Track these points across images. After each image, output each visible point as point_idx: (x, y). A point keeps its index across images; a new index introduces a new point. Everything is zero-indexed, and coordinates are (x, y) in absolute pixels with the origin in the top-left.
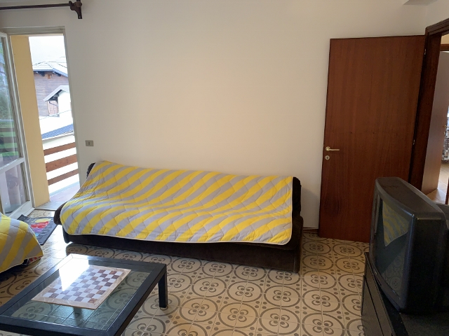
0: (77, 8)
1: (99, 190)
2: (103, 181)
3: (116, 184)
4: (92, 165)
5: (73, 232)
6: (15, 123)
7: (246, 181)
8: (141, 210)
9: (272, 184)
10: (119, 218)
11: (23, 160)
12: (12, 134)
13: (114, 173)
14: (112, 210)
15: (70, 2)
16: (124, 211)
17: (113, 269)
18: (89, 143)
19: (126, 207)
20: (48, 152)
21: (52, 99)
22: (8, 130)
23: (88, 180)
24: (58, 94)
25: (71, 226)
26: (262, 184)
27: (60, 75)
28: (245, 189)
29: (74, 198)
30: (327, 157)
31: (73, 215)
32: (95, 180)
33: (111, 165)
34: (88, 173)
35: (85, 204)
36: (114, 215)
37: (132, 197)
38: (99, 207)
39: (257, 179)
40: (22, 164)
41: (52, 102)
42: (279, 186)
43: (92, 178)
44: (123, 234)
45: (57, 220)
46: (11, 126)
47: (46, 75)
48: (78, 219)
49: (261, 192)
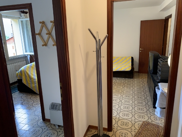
7: (119, 58)
9: (126, 59)
26: (123, 59)
28: (119, 60)
30: (140, 51)
39: (122, 58)
42: (128, 59)
49: (123, 61)
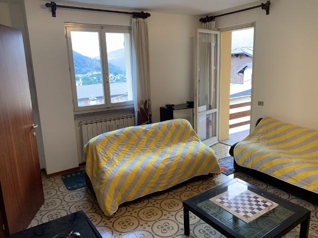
0: (266, 7)
1: (263, 138)
2: (267, 132)
3: (276, 136)
4: (261, 119)
5: (240, 164)
8: (294, 160)
10: (276, 162)
11: (216, 110)
13: (276, 128)
14: (271, 155)
15: (262, 4)
16: (280, 157)
17: (265, 199)
18: (261, 103)
19: (281, 155)
20: (232, 107)
21: (240, 72)
23: (255, 129)
24: (244, 69)
25: (240, 159)
27: (247, 56)
29: (244, 140)
31: (243, 152)
32: (261, 130)
33: (275, 121)
34: (257, 125)
35: (252, 146)
36: (271, 159)
37: (288, 148)
38: (261, 150)
40: (215, 113)
41: (240, 74)
43: (259, 128)
44: (277, 175)
45: (231, 152)
47: (239, 56)
48: (246, 156)
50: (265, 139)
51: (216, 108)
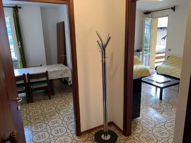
0: (174, 9)
2: (171, 61)
3: (175, 62)
4: (169, 56)
5: (159, 73)
6: (150, 45)
10: (173, 71)
11: (150, 54)
12: (148, 49)
13: (175, 59)
15: (172, 7)
16: (175, 69)
18: (170, 50)
20: (157, 53)
22: (148, 47)
24: (165, 36)
25: (159, 71)
31: (160, 68)
32: (169, 61)
33: (175, 57)
34: (168, 58)
35: (164, 66)
36: (172, 70)
38: (168, 67)
40: (149, 55)
43: (168, 60)
44: (173, 75)
45: (156, 69)
46: (149, 46)
47: (163, 29)
48: (161, 69)
50: (170, 64)
51: (150, 53)
